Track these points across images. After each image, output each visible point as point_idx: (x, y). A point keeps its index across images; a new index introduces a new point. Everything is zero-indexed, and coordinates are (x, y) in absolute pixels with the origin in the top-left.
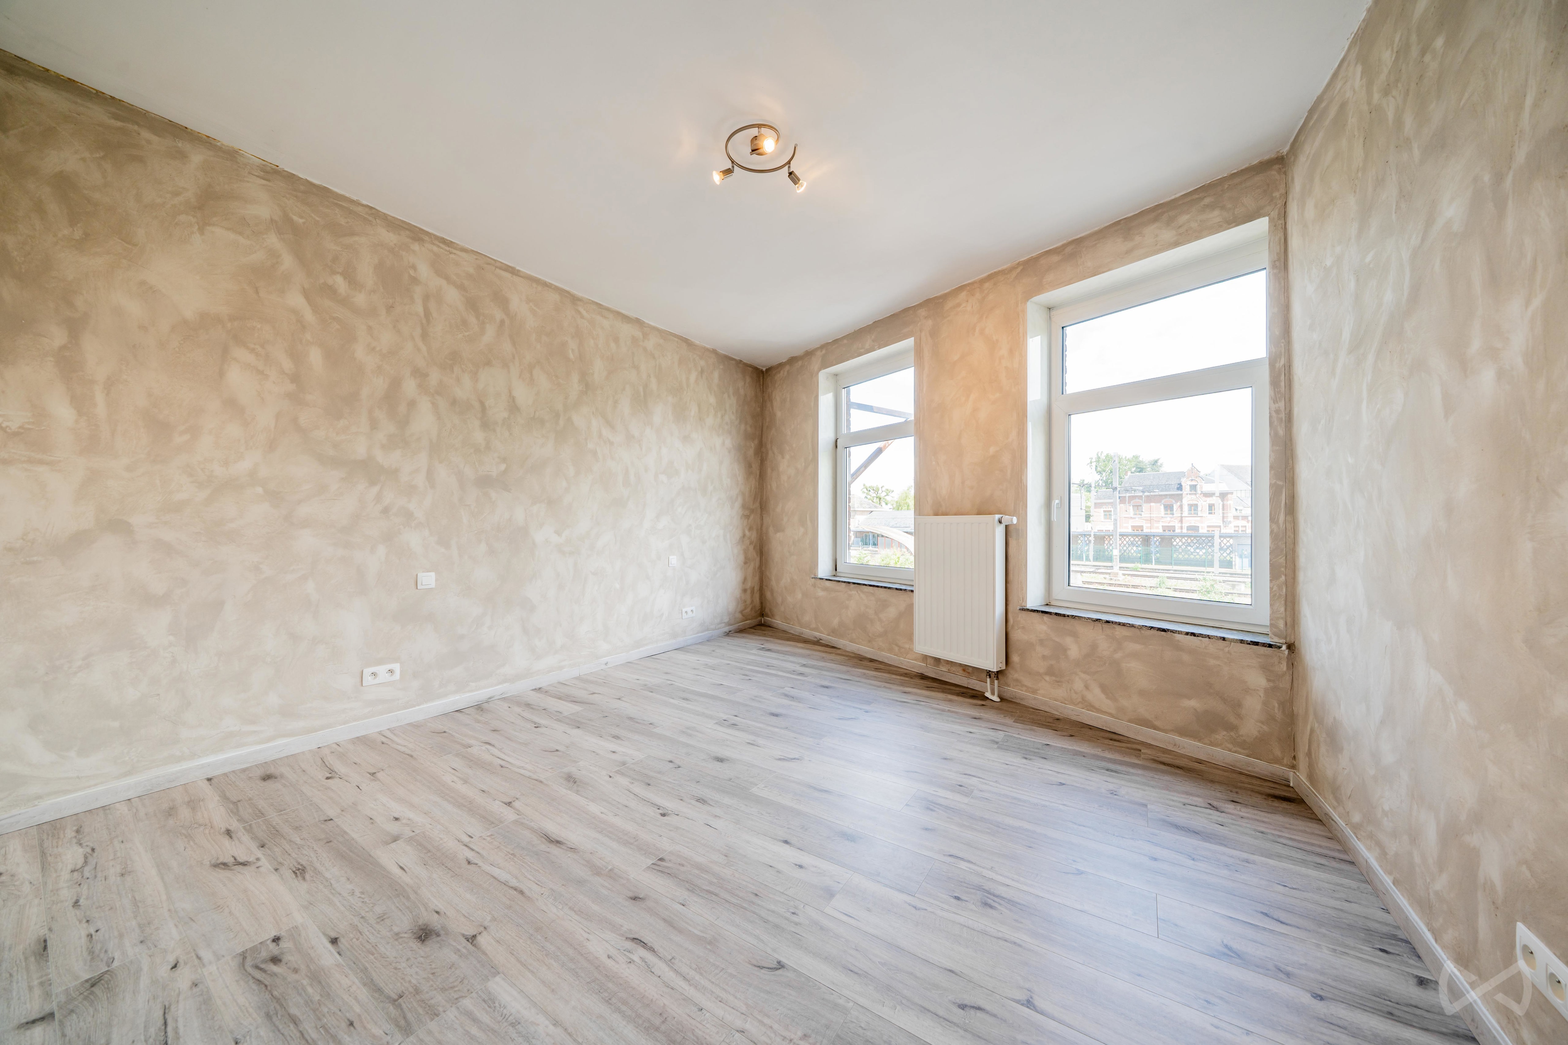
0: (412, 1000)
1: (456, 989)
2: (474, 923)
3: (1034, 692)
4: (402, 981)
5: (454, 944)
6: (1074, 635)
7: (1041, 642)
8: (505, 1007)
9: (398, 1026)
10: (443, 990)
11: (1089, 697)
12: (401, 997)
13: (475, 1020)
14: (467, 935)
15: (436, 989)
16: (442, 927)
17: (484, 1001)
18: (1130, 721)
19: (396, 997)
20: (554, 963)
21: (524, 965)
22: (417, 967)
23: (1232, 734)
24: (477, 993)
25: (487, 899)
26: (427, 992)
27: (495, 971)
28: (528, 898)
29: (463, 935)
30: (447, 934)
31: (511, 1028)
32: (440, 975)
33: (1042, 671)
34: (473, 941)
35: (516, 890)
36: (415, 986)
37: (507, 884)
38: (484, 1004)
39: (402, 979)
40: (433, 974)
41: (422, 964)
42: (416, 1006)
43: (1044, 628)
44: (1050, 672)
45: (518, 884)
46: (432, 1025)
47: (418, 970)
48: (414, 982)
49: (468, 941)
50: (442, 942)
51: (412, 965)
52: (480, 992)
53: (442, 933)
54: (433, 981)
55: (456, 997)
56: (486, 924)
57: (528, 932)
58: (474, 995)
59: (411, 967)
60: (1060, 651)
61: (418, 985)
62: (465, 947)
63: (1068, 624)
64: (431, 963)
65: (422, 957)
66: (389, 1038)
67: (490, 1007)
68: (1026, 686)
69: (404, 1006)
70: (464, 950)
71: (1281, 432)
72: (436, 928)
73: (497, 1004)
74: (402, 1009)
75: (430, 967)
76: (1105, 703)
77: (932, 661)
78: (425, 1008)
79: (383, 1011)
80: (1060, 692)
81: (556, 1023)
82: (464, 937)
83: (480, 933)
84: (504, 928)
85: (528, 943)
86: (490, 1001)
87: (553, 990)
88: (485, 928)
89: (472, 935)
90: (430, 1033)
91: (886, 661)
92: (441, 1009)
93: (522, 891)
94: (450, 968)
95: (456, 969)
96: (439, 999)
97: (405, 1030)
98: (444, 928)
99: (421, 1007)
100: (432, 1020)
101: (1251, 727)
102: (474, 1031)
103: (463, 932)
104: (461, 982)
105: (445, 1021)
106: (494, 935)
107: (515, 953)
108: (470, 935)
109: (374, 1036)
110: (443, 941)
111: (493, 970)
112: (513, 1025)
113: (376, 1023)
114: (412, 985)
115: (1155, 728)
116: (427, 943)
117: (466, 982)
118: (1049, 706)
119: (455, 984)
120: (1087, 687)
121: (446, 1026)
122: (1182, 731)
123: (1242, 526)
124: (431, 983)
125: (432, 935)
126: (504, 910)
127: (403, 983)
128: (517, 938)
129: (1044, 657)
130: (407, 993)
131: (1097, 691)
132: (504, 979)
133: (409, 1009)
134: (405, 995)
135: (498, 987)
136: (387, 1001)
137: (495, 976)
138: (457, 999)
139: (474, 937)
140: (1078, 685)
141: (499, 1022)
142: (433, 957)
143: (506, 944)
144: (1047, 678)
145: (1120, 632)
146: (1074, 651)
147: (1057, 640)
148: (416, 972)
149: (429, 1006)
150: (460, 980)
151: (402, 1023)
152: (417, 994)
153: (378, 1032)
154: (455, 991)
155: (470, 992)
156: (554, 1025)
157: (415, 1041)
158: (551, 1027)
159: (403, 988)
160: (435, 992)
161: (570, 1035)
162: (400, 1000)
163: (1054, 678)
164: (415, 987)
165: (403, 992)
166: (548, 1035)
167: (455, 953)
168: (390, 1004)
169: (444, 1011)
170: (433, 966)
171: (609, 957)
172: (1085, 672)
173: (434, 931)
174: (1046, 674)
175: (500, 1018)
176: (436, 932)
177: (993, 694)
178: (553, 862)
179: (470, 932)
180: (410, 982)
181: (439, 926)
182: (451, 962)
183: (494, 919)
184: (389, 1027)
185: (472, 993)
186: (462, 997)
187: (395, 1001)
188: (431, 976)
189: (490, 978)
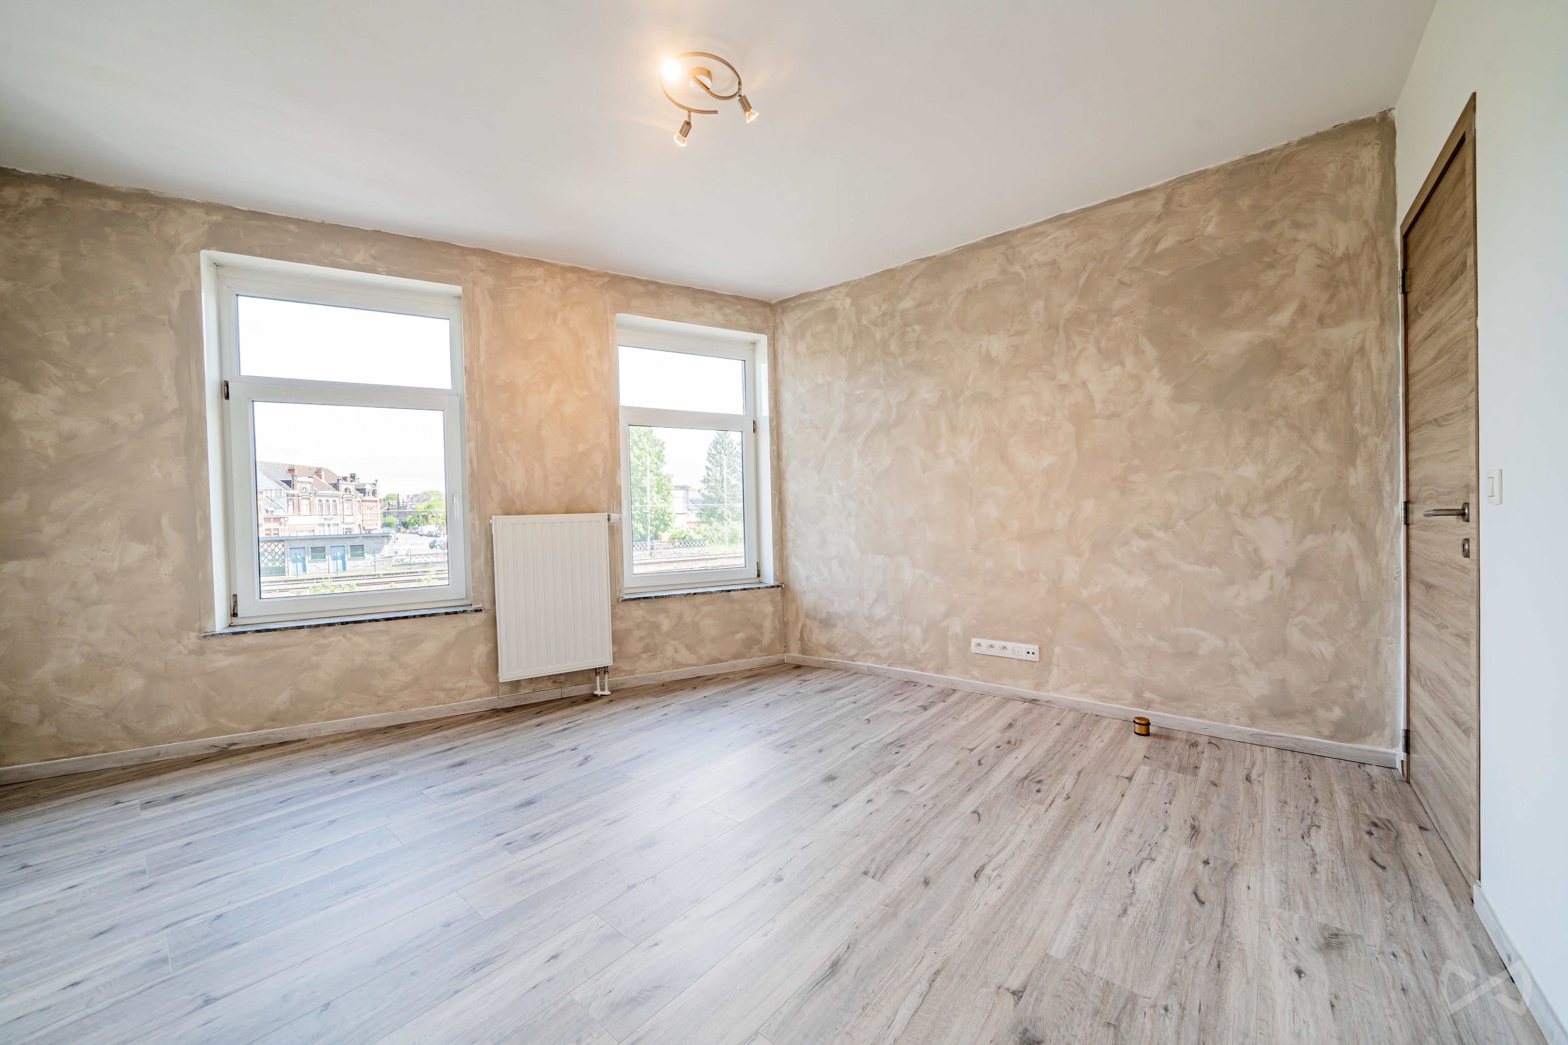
0: (1107, 1012)
1: (1078, 981)
2: (996, 1002)
3: (632, 672)
4: (1094, 1034)
5: (1030, 1008)
6: (666, 611)
7: (638, 626)
8: (1075, 938)
9: (1134, 1009)
10: (1083, 991)
11: (678, 658)
12: (1109, 1024)
13: (1096, 954)
14: (1014, 1001)
15: (1086, 997)
16: (1013, 1033)
17: (1077, 954)
18: (706, 664)
19: (1112, 1028)
20: (1019, 920)
21: (1030, 939)
22: (1072, 1028)
23: (760, 646)
24: (1073, 963)
25: (955, 1004)
26: (1093, 1002)
27: (1046, 959)
28: (944, 964)
29: (1016, 1005)
30: (1021, 1022)
31: (1089, 929)
32: (1071, 1001)
33: (639, 651)
34: (1020, 992)
35: (933, 981)
36: (1092, 1018)
37: (925, 993)
38: (1080, 953)
39: (1092, 1035)
40: (1072, 1009)
41: (1067, 1027)
42: (1110, 1004)
43: (641, 612)
44: (646, 650)
45: (923, 982)
46: (1117, 982)
47: (1075, 1025)
48: (1089, 1021)
49: (1021, 997)
50: (1033, 1022)
51: (1073, 1035)
52: (1072, 961)
53: (1020, 1029)
54: (1080, 1005)
55: (1084, 977)
56: (993, 989)
57: (992, 948)
58: (1076, 964)
59: (1075, 1036)
60: (655, 627)
61: (1090, 1016)
62: (1030, 996)
63: (661, 604)
64: (1063, 1017)
65: (1059, 1031)
66: (1147, 1010)
67: (1080, 948)
68: (624, 671)
69: (1115, 1015)
70: (1035, 994)
71: (775, 464)
72: (1017, 1039)
73: (1075, 944)
74: (1119, 1015)
75: (1066, 1016)
76: (691, 658)
77: (507, 688)
78: (1107, 996)
79: (1130, 1031)
80: (656, 664)
81: (1070, 904)
82: (1018, 1003)
83: (1008, 989)
84: (993, 971)
85: (1005, 944)
86: (1075, 950)
87: (1045, 913)
88: (999, 988)
89: (1012, 996)
90: (1124, 980)
91: (423, 718)
92: (1101, 983)
93: (935, 974)
94: (1059, 996)
95: (1058, 991)
96: (1093, 989)
97: (1133, 1000)
98: (1013, 1031)
99: (1108, 1000)
100: (1113, 984)
101: (767, 639)
102: (1104, 949)
103: (1012, 1007)
104: (1069, 980)
105: (1108, 974)
106: (1005, 976)
107: (1020, 950)
108: (1014, 998)
109: (1153, 1023)
110: (1031, 1021)
111: (1046, 960)
112: (1086, 928)
113: (1143, 1030)
114: (1093, 1021)
115: (721, 661)
116: (1040, 1036)
117: (1067, 976)
118: (648, 680)
119: (1073, 983)
120: (676, 651)
121: (1112, 972)
122: (736, 657)
123: (274, 529)
124: (1082, 1005)
125: (1028, 1038)
126: (969, 980)
127: (1095, 1031)
128: (1002, 955)
129: (641, 639)
130: (1103, 1020)
131: (683, 651)
132: (1051, 949)
133: (1115, 1008)
134: (1106, 1021)
135: (1059, 950)
136: (1120, 1034)
137: (1051, 956)
138: (1086, 976)
139: (1014, 993)
140: (669, 651)
141: (1089, 938)
142: (1055, 1020)
143: (1013, 961)
144: (644, 656)
145: (699, 599)
146: (666, 625)
147: (652, 619)
148: (1079, 1026)
149: (1104, 993)
150: (1068, 982)
151: (1129, 1007)
152: (1098, 1011)
153: (1148, 1022)
154: (1080, 980)
155: (1074, 969)
156: (1072, 905)
157: (1136, 988)
158: (1074, 906)
159: (1100, 1028)
160: (1089, 997)
161: (1074, 896)
162: (1113, 1022)
163: (649, 654)
164: (1094, 1017)
165: (1104, 1026)
166: (1081, 907)
167: (1041, 1001)
168: (1121, 1029)
169: (1102, 979)
170: (1065, 1013)
171: (999, 888)
172: (674, 640)
173: (1021, 1039)
174: (643, 652)
175: (1085, 938)
176: (1022, 1036)
177: (602, 689)
178: (878, 958)
179: (1010, 999)
180: (1091, 1026)
181: (1012, 1037)
182: (1052, 1000)
183: (985, 984)
184: (1139, 1016)
185: (1074, 967)
186: (1082, 972)
187: (1115, 1026)
188: (1075, 1010)
189: (1054, 959)
